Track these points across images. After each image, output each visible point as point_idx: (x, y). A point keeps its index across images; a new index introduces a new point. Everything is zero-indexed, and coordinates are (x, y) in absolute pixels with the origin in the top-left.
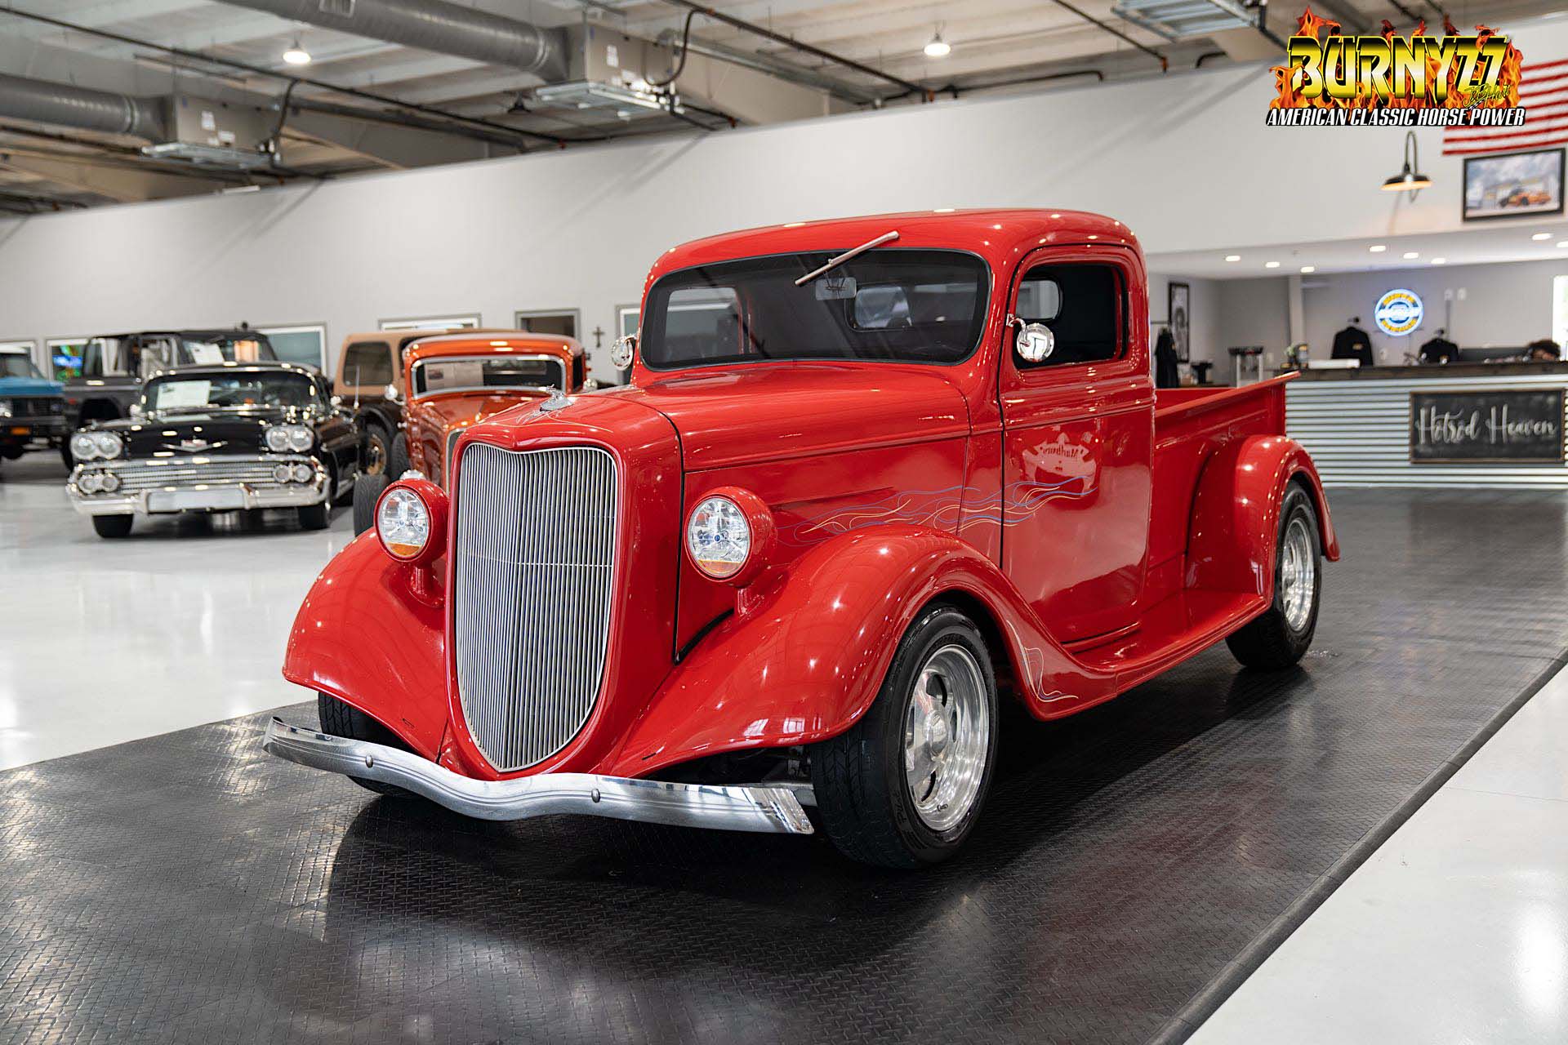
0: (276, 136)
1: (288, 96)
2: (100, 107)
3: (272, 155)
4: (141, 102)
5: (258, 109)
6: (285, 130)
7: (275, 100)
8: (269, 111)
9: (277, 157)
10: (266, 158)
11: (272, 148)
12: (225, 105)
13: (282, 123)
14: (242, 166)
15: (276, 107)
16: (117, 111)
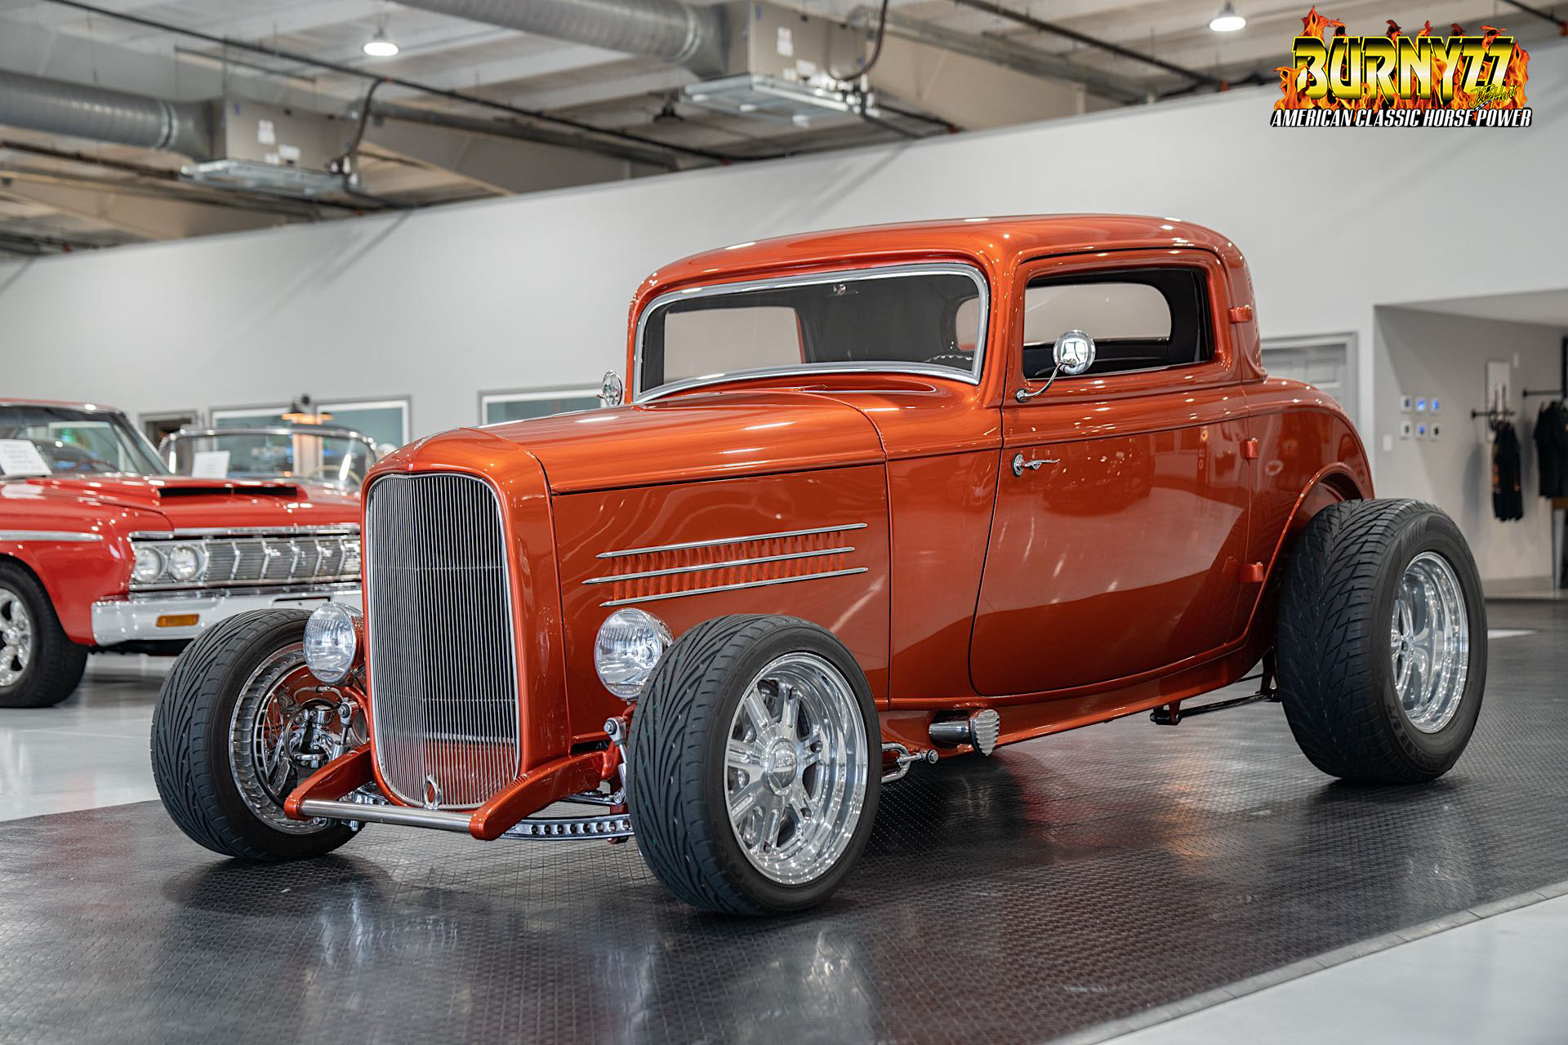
0: (353, 153)
1: (368, 101)
2: (129, 114)
3: (347, 176)
4: (182, 108)
5: (331, 117)
6: (365, 146)
7: (352, 106)
8: (344, 119)
9: (354, 180)
10: (339, 181)
11: (347, 168)
12: (288, 112)
13: (360, 135)
14: (309, 192)
15: (355, 115)
16: (151, 118)
